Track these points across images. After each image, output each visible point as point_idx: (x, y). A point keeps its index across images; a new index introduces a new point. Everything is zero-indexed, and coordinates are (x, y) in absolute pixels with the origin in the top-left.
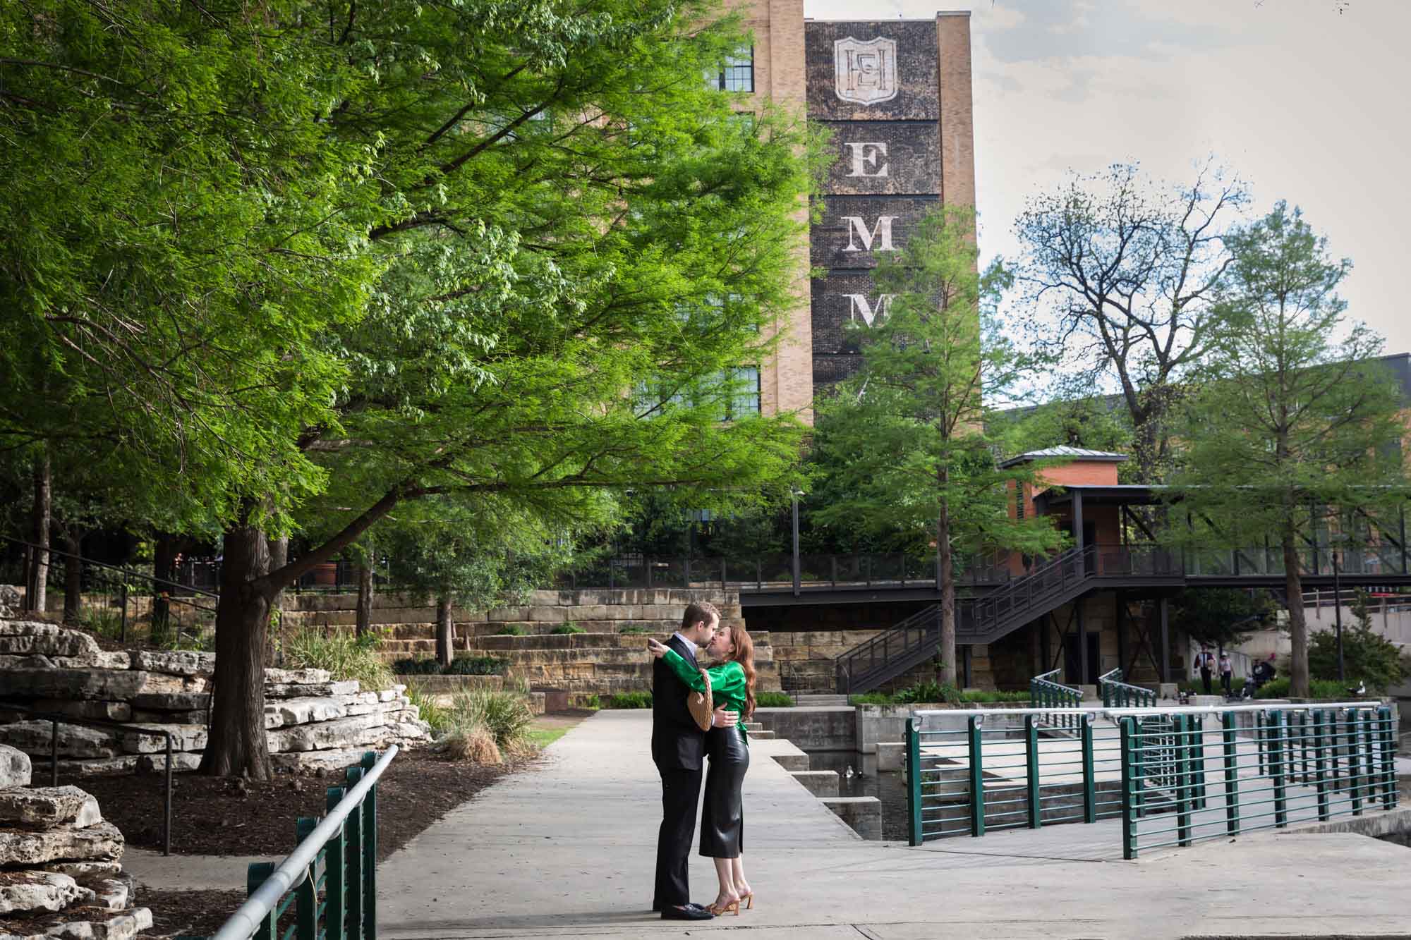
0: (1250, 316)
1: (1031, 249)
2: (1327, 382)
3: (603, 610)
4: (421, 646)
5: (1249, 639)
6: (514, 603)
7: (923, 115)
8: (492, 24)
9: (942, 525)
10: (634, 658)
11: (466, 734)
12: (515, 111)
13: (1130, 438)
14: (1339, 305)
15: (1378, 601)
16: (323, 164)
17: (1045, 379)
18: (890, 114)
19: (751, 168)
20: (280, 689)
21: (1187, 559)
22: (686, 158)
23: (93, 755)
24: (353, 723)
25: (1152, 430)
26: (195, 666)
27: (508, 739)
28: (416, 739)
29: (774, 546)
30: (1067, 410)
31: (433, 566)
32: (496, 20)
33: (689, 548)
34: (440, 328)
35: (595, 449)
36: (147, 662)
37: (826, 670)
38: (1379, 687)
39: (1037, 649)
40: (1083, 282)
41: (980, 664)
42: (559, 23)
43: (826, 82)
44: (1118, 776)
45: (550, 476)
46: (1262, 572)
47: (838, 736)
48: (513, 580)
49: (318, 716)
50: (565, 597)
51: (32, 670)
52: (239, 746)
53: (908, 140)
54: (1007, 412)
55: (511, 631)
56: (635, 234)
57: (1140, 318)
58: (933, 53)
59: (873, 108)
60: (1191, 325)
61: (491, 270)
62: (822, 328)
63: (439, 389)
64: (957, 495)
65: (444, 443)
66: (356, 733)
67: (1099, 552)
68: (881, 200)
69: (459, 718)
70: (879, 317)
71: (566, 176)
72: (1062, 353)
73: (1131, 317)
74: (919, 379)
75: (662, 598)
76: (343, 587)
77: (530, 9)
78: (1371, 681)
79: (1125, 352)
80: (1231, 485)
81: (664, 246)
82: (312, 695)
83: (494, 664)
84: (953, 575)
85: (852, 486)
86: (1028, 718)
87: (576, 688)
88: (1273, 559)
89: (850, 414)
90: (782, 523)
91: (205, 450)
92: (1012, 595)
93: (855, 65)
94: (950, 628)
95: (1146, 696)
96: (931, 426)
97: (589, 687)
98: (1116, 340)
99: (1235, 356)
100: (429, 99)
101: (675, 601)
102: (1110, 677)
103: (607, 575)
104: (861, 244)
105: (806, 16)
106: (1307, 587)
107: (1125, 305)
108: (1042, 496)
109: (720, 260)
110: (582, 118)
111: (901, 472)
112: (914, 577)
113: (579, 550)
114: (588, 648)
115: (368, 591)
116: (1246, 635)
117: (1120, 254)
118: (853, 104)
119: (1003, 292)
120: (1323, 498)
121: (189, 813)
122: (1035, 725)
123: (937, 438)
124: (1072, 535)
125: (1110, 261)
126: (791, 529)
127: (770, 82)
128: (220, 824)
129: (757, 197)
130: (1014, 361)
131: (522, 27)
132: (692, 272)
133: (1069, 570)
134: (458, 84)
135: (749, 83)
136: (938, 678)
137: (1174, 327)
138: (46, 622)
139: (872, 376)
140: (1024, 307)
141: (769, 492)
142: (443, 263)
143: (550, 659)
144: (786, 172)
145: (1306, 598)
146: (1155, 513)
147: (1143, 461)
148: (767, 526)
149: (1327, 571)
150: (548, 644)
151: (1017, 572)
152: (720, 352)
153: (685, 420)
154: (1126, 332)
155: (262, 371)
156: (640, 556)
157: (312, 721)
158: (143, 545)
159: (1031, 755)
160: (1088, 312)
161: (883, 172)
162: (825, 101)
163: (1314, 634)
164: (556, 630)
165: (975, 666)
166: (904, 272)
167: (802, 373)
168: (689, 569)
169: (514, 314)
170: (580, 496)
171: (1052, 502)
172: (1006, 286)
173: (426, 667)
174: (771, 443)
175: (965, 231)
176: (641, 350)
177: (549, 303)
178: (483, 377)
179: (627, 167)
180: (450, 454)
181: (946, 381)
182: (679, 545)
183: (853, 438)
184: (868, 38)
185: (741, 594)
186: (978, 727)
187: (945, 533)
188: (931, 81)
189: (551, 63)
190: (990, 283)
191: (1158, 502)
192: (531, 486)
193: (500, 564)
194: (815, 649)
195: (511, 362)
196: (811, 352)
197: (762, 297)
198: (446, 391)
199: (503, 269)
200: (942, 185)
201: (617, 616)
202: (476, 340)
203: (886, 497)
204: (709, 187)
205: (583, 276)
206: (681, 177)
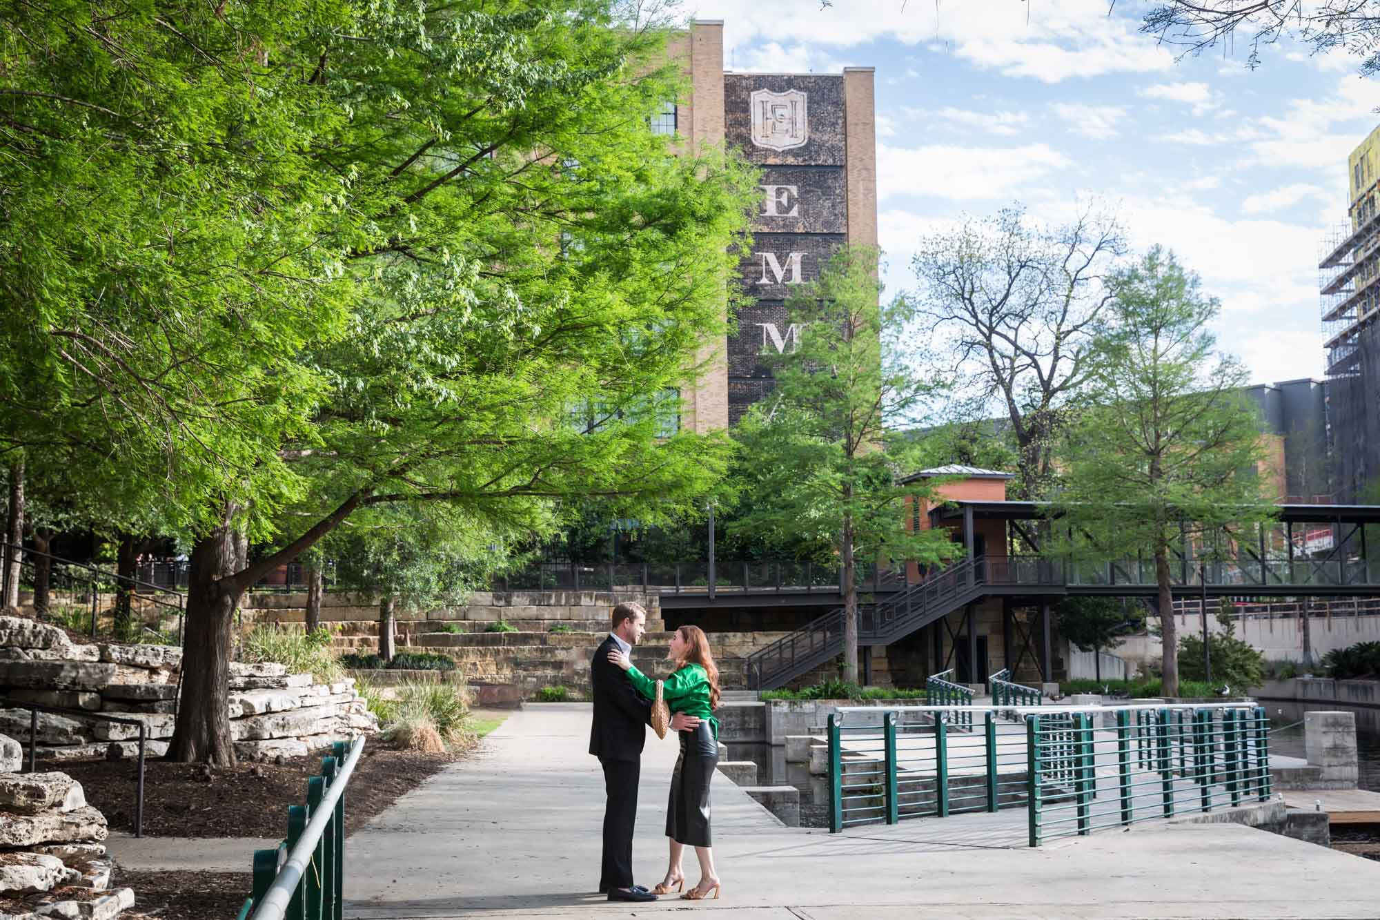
0: (1126, 348)
1: (927, 284)
2: (1197, 409)
3: (534, 610)
4: (365, 642)
5: (1121, 643)
6: (451, 604)
7: (830, 162)
8: (458, 67)
9: (847, 536)
10: (561, 655)
11: (412, 725)
12: (471, 149)
13: (1015, 457)
14: (1207, 340)
15: (1237, 610)
16: (305, 193)
17: (938, 405)
18: (800, 159)
19: (689, 204)
20: (240, 681)
21: (1068, 570)
22: (628, 194)
23: (66, 741)
24: (307, 714)
25: (1036, 450)
26: (160, 659)
27: (449, 729)
28: (365, 728)
29: (691, 554)
30: (958, 432)
31: (377, 568)
32: (462, 64)
33: (613, 554)
34: (405, 348)
35: (543, 461)
36: (115, 655)
37: (738, 667)
38: (1242, 689)
39: (931, 650)
40: (975, 316)
41: (879, 663)
42: (519, 68)
43: (743, 130)
45: (499, 485)
46: (1135, 582)
47: (749, 729)
48: (451, 583)
49: (274, 707)
50: (498, 598)
51: (8, 661)
52: (205, 735)
53: (818, 184)
54: (905, 432)
55: (448, 629)
56: (581, 264)
57: (1026, 349)
58: (840, 104)
59: (786, 153)
60: (1071, 356)
61: (454, 295)
62: (737, 353)
63: (403, 403)
64: (859, 508)
65: (404, 453)
66: (310, 723)
67: (988, 563)
68: (792, 238)
69: (405, 709)
71: (516, 209)
72: (954, 382)
73: (1017, 348)
74: (827, 402)
75: (588, 600)
76: (292, 587)
77: (493, 54)
78: (1234, 683)
79: (1012, 379)
80: (1109, 502)
81: (609, 274)
82: (268, 687)
83: (432, 659)
84: (855, 582)
85: (765, 498)
86: (938, 715)
88: (1145, 570)
89: (764, 433)
90: (699, 533)
91: (191, 458)
92: (909, 601)
93: (769, 115)
94: (853, 631)
95: (1032, 695)
96: (837, 445)
98: (1004, 369)
99: (1112, 384)
100: (393, 136)
101: (600, 603)
102: (999, 677)
103: (537, 578)
104: (773, 277)
105: (725, 69)
106: (1176, 597)
107: (1012, 337)
108: (937, 510)
109: (657, 288)
110: (533, 155)
111: (810, 486)
112: (818, 583)
113: (511, 557)
114: (520, 646)
115: (317, 591)
116: (1119, 639)
117: (1009, 290)
118: (767, 150)
119: (905, 324)
120: (1192, 516)
121: (158, 797)
122: (944, 721)
123: (842, 457)
124: (964, 546)
125: (999, 297)
126: (707, 537)
127: (692, 128)
128: (188, 807)
129: (692, 230)
130: (914, 387)
131: (485, 71)
132: (635, 299)
133: (961, 577)
134: (426, 122)
135: (672, 129)
136: (841, 676)
137: (1057, 358)
138: (21, 617)
139: (784, 398)
140: (920, 338)
141: (698, 502)
142: (409, 287)
143: (484, 655)
144: (720, 208)
145: (1176, 606)
146: (1038, 527)
147: (1027, 479)
148: (685, 535)
149: (1194, 581)
150: (482, 642)
151: (914, 579)
152: (658, 373)
153: (626, 435)
154: (1012, 361)
155: (248, 385)
156: (568, 561)
157: (269, 712)
158: (107, 546)
159: (940, 748)
160: (978, 343)
161: (794, 212)
162: (742, 147)
163: (1183, 639)
164: (490, 629)
165: (874, 665)
166: (815, 304)
167: (718, 395)
168: (612, 574)
169: (472, 336)
170: (527, 505)
171: (946, 516)
172: (907, 319)
173: (370, 662)
174: (704, 458)
175: (872, 268)
176: (588, 371)
177: (507, 326)
178: (444, 394)
179: (574, 202)
180: (406, 464)
181: (852, 404)
182: (604, 551)
183: (765, 455)
184: (781, 90)
185: (661, 598)
186: (893, 723)
187: (847, 544)
188: (839, 130)
189: (511, 105)
190: (893, 315)
191: (1042, 517)
192: (482, 495)
193: (440, 568)
194: (728, 649)
195: (468, 380)
196: (726, 377)
197: (697, 323)
198: (409, 406)
199: (466, 294)
200: (847, 225)
201: (547, 616)
202: (439, 360)
203: (795, 510)
204: (650, 221)
205: (535, 301)
206: (624, 211)
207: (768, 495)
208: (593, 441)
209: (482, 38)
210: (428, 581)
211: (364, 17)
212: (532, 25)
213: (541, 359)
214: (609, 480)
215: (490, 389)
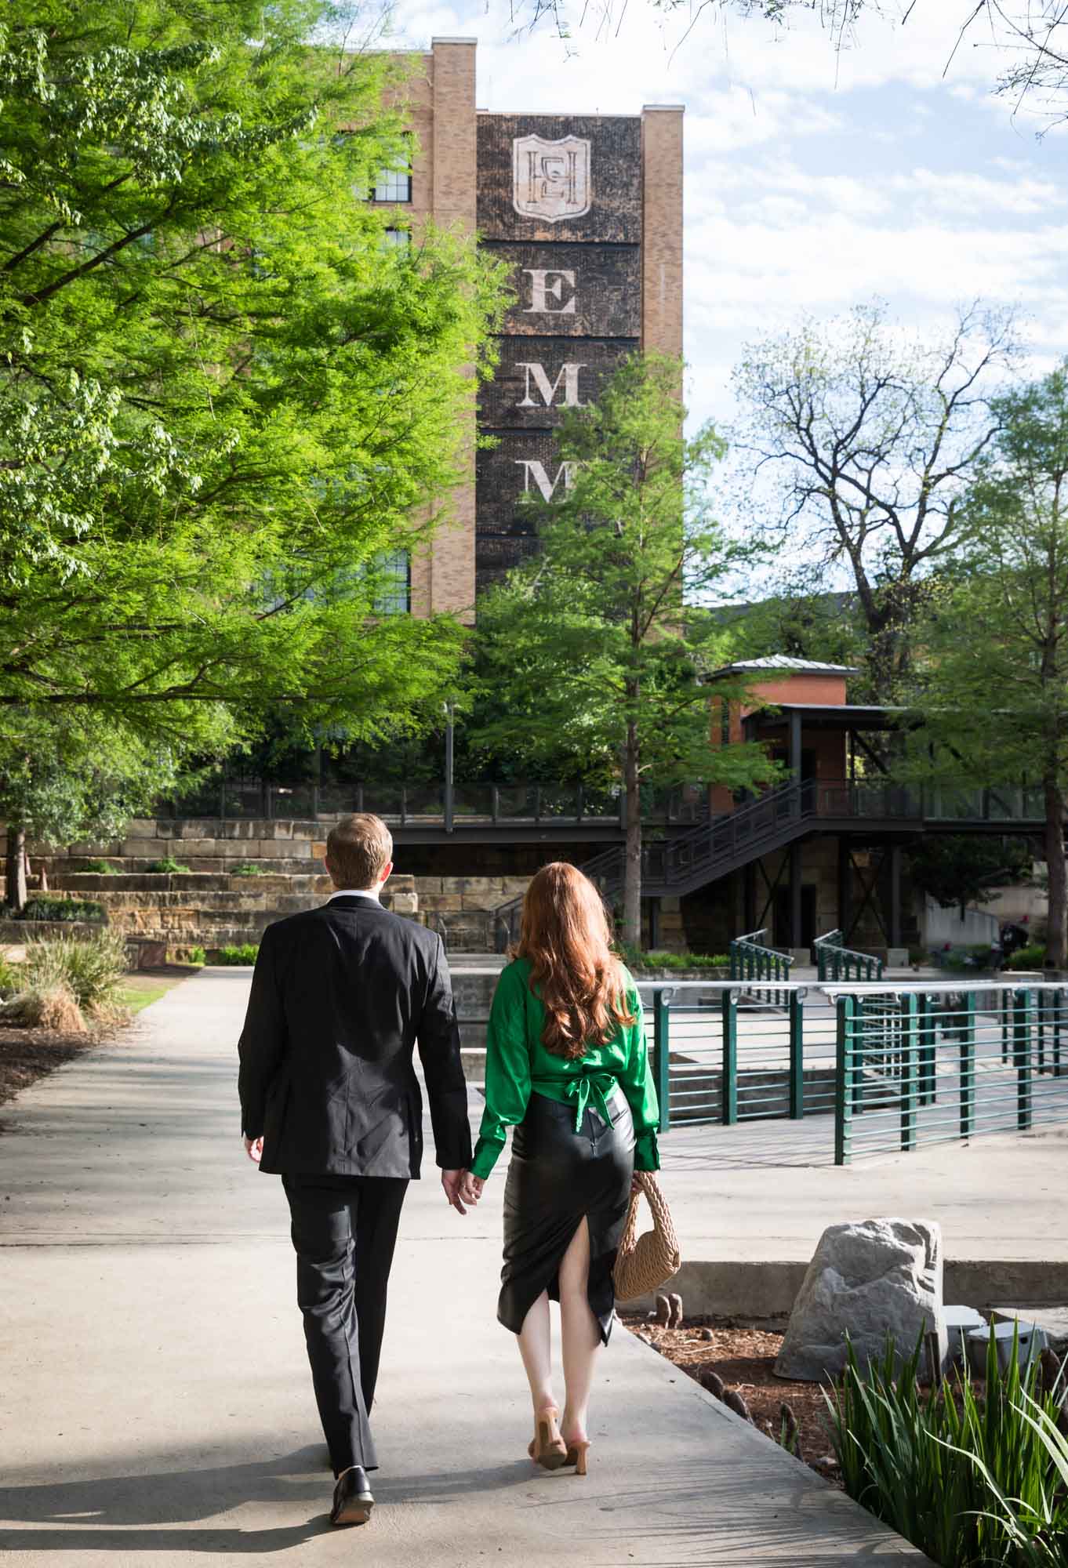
0: (1017, 501)
1: (749, 409)
3: (211, 844)
5: (996, 897)
6: (102, 834)
7: (621, 237)
8: (90, 124)
9: (630, 752)
10: (248, 904)
11: (43, 996)
12: (117, 231)
13: (864, 648)
17: (760, 573)
18: (580, 234)
19: (408, 310)
21: (927, 800)
22: (328, 296)
25: (891, 639)
27: (93, 1001)
29: (422, 771)
30: (787, 610)
32: (95, 119)
33: (318, 771)
34: (21, 505)
35: (208, 655)
37: (482, 924)
39: (739, 904)
40: (814, 453)
41: (670, 920)
42: (174, 124)
43: (502, 192)
44: (831, 1063)
45: (152, 687)
46: (1018, 816)
48: (102, 807)
50: (163, 828)
53: (603, 269)
54: (712, 610)
55: (98, 868)
56: (261, 390)
57: (881, 499)
58: (636, 157)
59: (559, 226)
60: (944, 509)
61: (85, 434)
62: (489, 502)
63: (20, 577)
64: (648, 714)
65: (22, 643)
67: (820, 788)
68: (566, 343)
69: (35, 975)
70: (560, 490)
71: (177, 313)
73: (870, 497)
74: (607, 569)
75: (284, 832)
77: (138, 106)
79: (861, 540)
80: (983, 709)
81: (300, 405)
83: (76, 908)
84: (641, 812)
85: (520, 701)
86: (726, 993)
87: (176, 940)
88: (1031, 799)
89: (522, 610)
90: (433, 745)
92: (712, 838)
93: (539, 171)
94: (635, 876)
95: (870, 967)
96: (621, 628)
97: (192, 939)
98: (851, 526)
99: (997, 550)
101: (300, 836)
102: (827, 940)
103: (217, 802)
104: (538, 396)
105: (478, 106)
107: (864, 483)
108: (752, 717)
109: (367, 424)
110: (199, 240)
111: (581, 683)
112: (592, 814)
113: (179, 774)
114: (192, 891)
116: (993, 891)
117: (861, 418)
118: (534, 220)
119: (715, 463)
122: (734, 1001)
123: (627, 644)
124: (787, 765)
125: (848, 427)
126: (443, 749)
127: (431, 190)
129: (412, 345)
130: (725, 550)
131: (127, 127)
132: (330, 440)
133: (783, 809)
134: (47, 199)
135: (406, 189)
137: (923, 512)
139: (549, 564)
140: (738, 482)
141: (418, 710)
142: (26, 424)
143: (146, 904)
144: (450, 316)
146: (891, 740)
147: (878, 676)
150: (143, 885)
152: (363, 540)
153: (319, 622)
154: (863, 516)
156: (258, 779)
159: (728, 1035)
160: (817, 490)
161: (570, 308)
162: (500, 216)
164: (153, 868)
165: (664, 923)
166: (595, 435)
167: (462, 558)
168: (317, 797)
169: (112, 488)
170: (187, 711)
171: (764, 725)
172: (718, 456)
174: (424, 653)
175: (671, 386)
176: (268, 537)
177: (156, 477)
178: (72, 566)
179: (253, 306)
180: (26, 657)
181: (640, 575)
182: (308, 767)
183: (522, 640)
184: (555, 136)
186: (665, 1003)
187: (632, 760)
188: (633, 192)
189: (163, 175)
190: (699, 452)
191: (894, 728)
192: (129, 699)
194: (469, 899)
195: (106, 550)
196: (473, 533)
197: (416, 471)
198: (27, 582)
199: (100, 434)
200: (642, 326)
201: (228, 853)
202: (66, 522)
203: (562, 715)
204: (355, 333)
205: (197, 442)
206: (321, 319)
207: (527, 693)
208: (273, 631)
209: (122, 84)
212: (193, 63)
213: (205, 521)
214: (295, 682)
215: (136, 562)
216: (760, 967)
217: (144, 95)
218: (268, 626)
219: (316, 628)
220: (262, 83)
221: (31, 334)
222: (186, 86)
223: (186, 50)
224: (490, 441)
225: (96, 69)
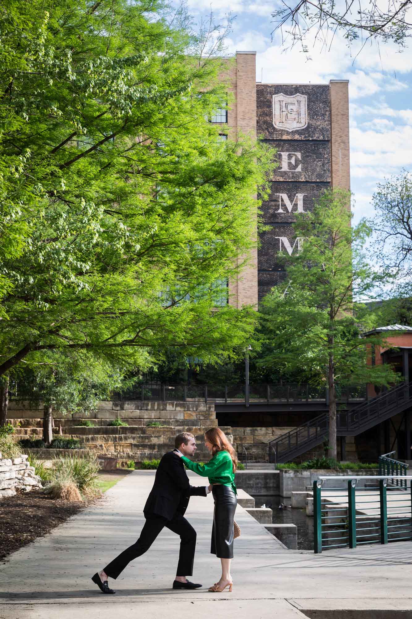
1: (381, 213)
3: (137, 413)
4: (34, 431)
6: (87, 409)
7: (321, 138)
8: (91, 90)
9: (330, 369)
10: (154, 441)
11: (62, 484)
12: (100, 136)
17: (388, 287)
18: (303, 136)
19: (231, 170)
22: (195, 164)
27: (85, 487)
28: (33, 486)
29: (235, 378)
30: (400, 304)
31: (42, 386)
32: (93, 88)
33: (187, 378)
34: (58, 258)
35: (141, 325)
37: (263, 449)
41: (350, 448)
42: (128, 90)
43: (268, 118)
45: (115, 340)
47: (270, 487)
48: (87, 396)
50: (116, 405)
53: (314, 152)
54: (366, 304)
55: (85, 424)
56: (165, 205)
58: (327, 103)
59: (293, 133)
61: (88, 227)
62: (264, 255)
63: (57, 291)
64: (338, 351)
65: (57, 321)
68: (297, 184)
69: (58, 474)
70: (295, 251)
71: (127, 172)
72: (397, 273)
74: (318, 286)
75: (171, 407)
77: (112, 82)
81: (182, 212)
83: (75, 443)
84: (336, 397)
85: (279, 346)
86: (381, 481)
87: (121, 457)
89: (279, 305)
90: (240, 367)
92: (368, 409)
93: (284, 109)
94: (333, 427)
96: (325, 312)
97: (129, 457)
100: (53, 129)
101: (178, 409)
103: (140, 393)
104: (286, 209)
105: (257, 81)
108: (386, 352)
109: (212, 220)
110: (137, 140)
111: (307, 338)
112: (313, 398)
113: (124, 380)
114: (129, 435)
115: (6, 400)
118: (282, 130)
119: (366, 238)
122: (385, 485)
123: (328, 320)
124: (403, 375)
126: (244, 369)
127: (236, 117)
129: (232, 185)
130: (372, 277)
131: (107, 91)
132: (197, 228)
133: (401, 395)
134: (72, 123)
135: (225, 117)
136: (327, 455)
139: (292, 283)
140: (377, 246)
141: (235, 349)
142: (61, 222)
143: (107, 440)
144: (250, 172)
148: (231, 367)
150: (106, 432)
151: (372, 395)
152: (212, 273)
153: (192, 310)
156: (159, 383)
159: (383, 502)
161: (299, 169)
162: (267, 129)
164: (111, 424)
165: (347, 448)
166: (311, 226)
167: (251, 281)
168: (186, 391)
169: (98, 250)
170: (131, 351)
171: (391, 357)
172: (368, 235)
173: (37, 444)
174: (239, 324)
175: (345, 204)
176: (169, 271)
177: (120, 245)
178: (81, 285)
179: (161, 169)
180: (59, 327)
181: (333, 288)
182: (181, 376)
183: (280, 318)
184: (291, 94)
185: (215, 406)
186: (353, 486)
187: (331, 373)
188: (326, 118)
189: (123, 112)
190: (359, 232)
192: (105, 346)
193: (80, 387)
194: (257, 438)
195: (97, 277)
196: (257, 269)
197: (235, 241)
198: (61, 293)
199: (95, 226)
200: (332, 177)
201: (146, 417)
202: (79, 266)
203: (298, 352)
204: (207, 181)
205: (137, 229)
206: (192, 174)
207: (282, 343)
208: (171, 314)
209: (105, 73)
210: (72, 395)
211: (35, 60)
212: (136, 64)
213: (140, 264)
214: (181, 337)
215: (109, 283)
216: (393, 469)
217: (115, 77)
218: (169, 312)
219: (191, 313)
220: (166, 71)
221: (65, 182)
222: (133, 73)
223: (133, 58)
224: (267, 228)
225: (94, 66)
